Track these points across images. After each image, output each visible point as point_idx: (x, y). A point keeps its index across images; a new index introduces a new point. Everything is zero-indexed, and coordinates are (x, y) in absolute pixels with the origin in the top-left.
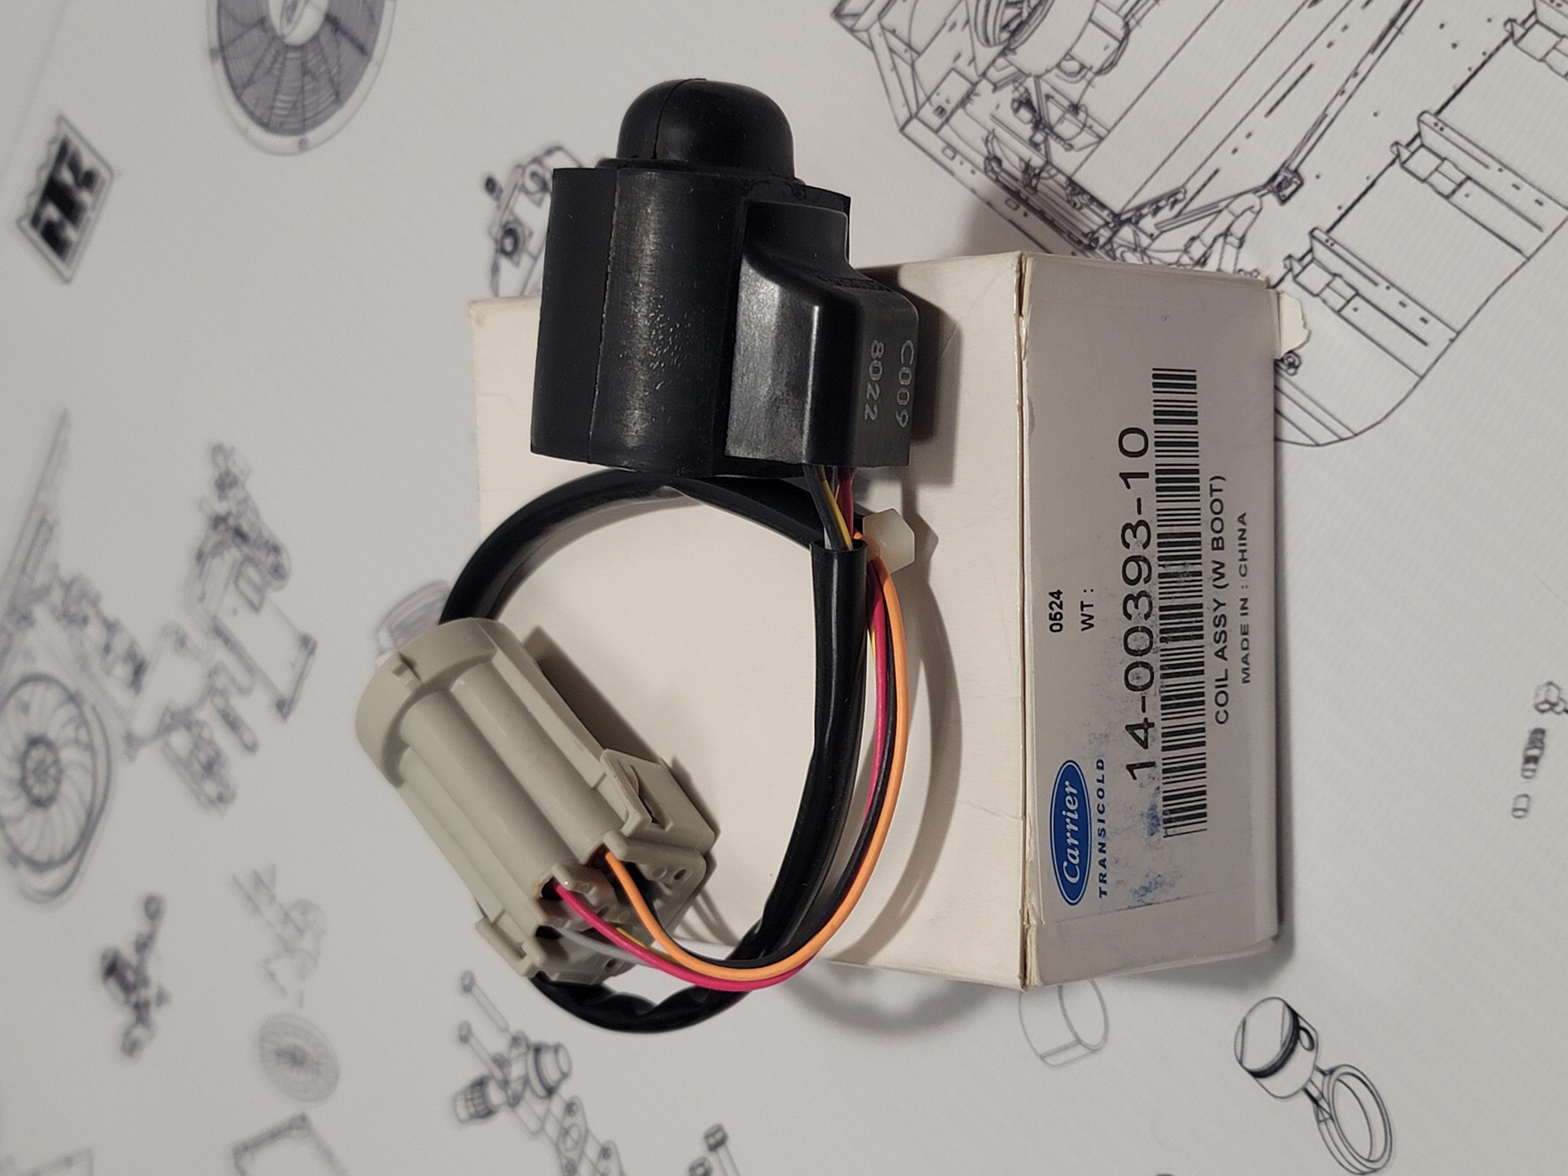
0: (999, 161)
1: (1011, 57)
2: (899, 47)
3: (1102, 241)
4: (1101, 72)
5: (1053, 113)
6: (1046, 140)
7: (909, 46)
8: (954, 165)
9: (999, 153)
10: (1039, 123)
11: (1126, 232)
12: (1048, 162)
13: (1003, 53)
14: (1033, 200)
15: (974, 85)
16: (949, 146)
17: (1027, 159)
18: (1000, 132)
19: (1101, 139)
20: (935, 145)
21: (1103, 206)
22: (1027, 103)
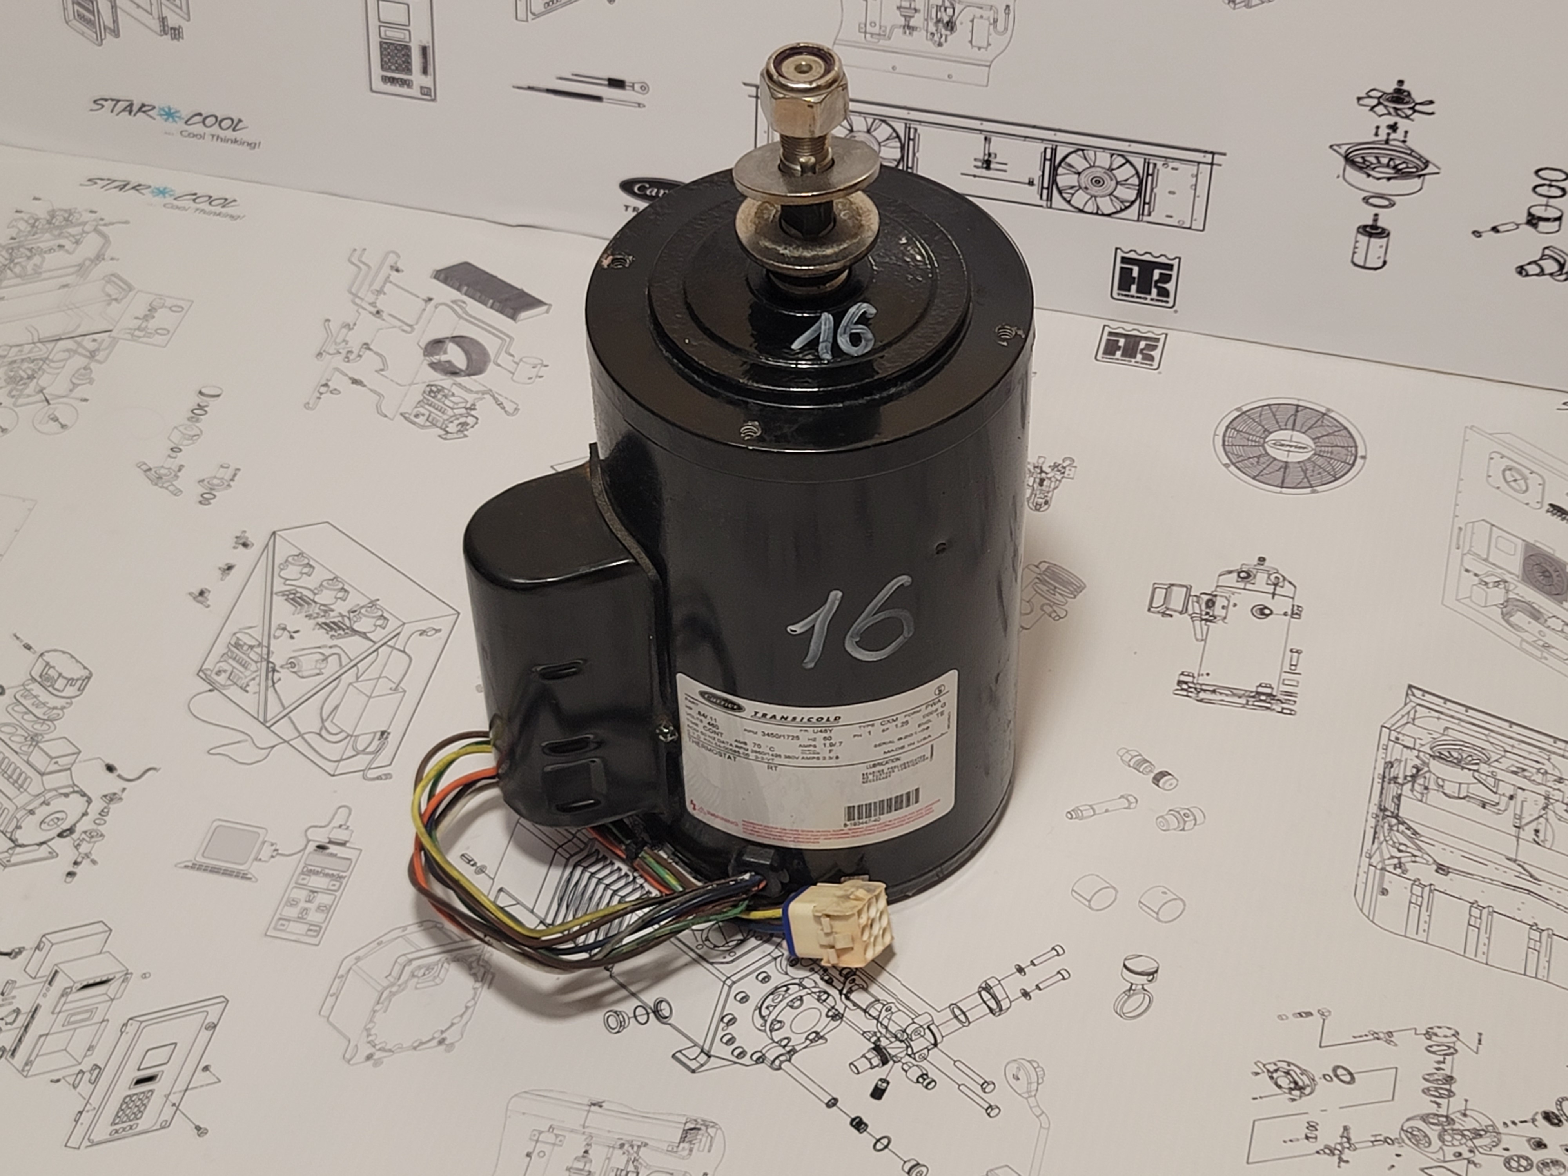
0: (1392, 766)
1: (1431, 759)
2: (1412, 715)
3: (1386, 813)
4: (1445, 794)
5: (1421, 781)
6: (1409, 781)
7: (1414, 719)
8: (1381, 750)
9: (1395, 766)
10: (1414, 777)
11: (1394, 821)
12: (1402, 785)
13: (1431, 756)
14: (1386, 784)
15: (1414, 749)
16: (1387, 746)
17: (1399, 776)
18: (1403, 764)
19: (1421, 801)
20: (1384, 741)
21: (1398, 809)
22: (1418, 770)
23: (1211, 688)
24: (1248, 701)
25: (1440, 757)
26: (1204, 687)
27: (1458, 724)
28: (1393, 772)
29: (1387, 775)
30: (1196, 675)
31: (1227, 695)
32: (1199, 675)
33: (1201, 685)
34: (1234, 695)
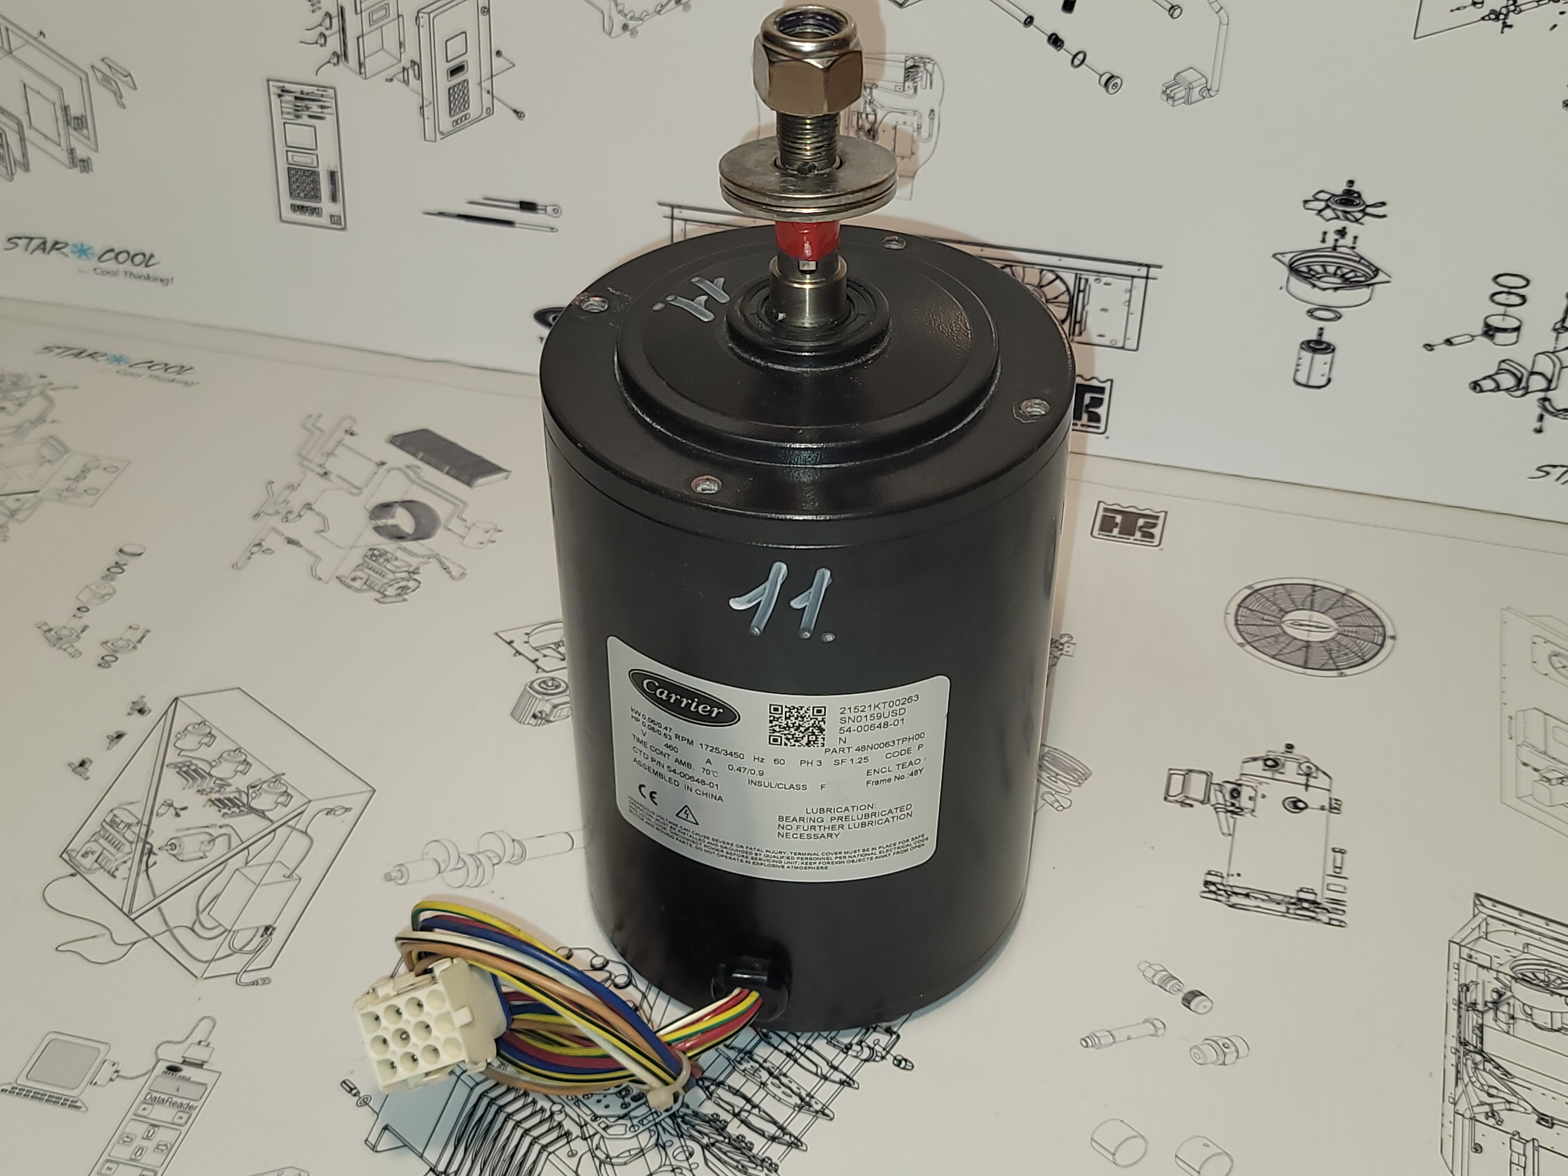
0: (1468, 990)
1: (1513, 981)
2: (1483, 929)
3: (1468, 1048)
4: (1535, 1024)
5: (1504, 1008)
6: (1491, 1008)
7: (1487, 933)
8: (1452, 970)
9: (1471, 989)
10: (1495, 1003)
11: (1478, 1058)
12: (1482, 1013)
13: (1512, 977)
14: (1463, 1012)
15: (1491, 969)
16: (1458, 965)
17: (1477, 1002)
18: (1480, 987)
19: (1508, 1033)
20: (1455, 958)
21: (1482, 1043)
22: (1500, 995)
23: (1244, 892)
24: (1288, 909)
25: (1524, 980)
26: (1236, 890)
27: (1539, 940)
28: (1471, 997)
29: (1463, 1000)
30: (1225, 875)
31: (1263, 900)
32: (1228, 875)
33: (1231, 886)
34: (1271, 900)
